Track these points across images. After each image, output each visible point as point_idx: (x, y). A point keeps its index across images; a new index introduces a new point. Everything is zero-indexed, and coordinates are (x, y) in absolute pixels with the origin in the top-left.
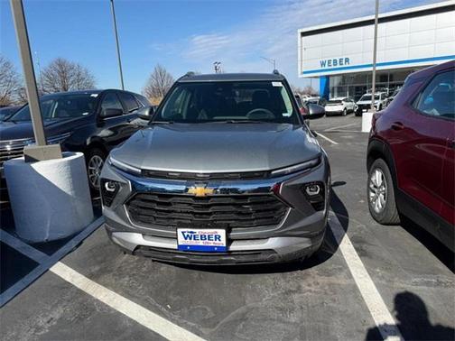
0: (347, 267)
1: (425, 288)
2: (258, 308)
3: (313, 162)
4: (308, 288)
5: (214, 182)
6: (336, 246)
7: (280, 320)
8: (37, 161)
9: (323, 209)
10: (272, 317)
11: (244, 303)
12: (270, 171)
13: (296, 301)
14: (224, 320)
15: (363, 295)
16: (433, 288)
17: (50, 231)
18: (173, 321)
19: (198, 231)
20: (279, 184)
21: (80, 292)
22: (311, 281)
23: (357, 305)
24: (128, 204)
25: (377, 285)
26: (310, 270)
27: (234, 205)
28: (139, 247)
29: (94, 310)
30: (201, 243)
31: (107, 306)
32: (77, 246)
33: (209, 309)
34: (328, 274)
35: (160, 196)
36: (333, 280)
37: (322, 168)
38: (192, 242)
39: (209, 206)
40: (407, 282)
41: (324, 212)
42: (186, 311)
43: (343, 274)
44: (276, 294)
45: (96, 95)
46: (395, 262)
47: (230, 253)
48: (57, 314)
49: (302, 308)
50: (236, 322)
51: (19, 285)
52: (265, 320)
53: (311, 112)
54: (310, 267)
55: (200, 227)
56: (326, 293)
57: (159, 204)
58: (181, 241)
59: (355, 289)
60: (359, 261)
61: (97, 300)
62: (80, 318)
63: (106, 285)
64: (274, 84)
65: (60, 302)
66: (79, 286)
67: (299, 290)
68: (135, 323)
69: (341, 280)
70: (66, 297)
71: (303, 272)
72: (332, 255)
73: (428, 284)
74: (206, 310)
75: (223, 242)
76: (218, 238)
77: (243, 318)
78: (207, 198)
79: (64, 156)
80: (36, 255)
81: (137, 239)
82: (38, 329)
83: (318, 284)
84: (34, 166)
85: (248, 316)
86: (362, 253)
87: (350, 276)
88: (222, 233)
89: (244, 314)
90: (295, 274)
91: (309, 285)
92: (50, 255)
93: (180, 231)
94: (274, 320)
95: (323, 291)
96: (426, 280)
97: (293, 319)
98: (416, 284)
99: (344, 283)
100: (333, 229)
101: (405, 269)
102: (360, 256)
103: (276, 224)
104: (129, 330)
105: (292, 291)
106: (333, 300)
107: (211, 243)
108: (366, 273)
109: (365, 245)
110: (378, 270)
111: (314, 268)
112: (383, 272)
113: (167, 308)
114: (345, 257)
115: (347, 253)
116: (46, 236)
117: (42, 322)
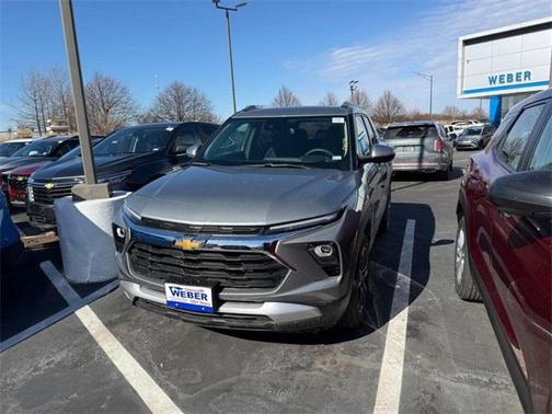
0: (383, 349)
1: (467, 386)
2: (250, 380)
3: (328, 218)
4: (320, 366)
6: (386, 319)
7: (266, 398)
8: (83, 200)
9: (338, 274)
10: (259, 393)
11: (239, 374)
12: (267, 227)
13: (297, 379)
14: (209, 388)
15: (380, 385)
16: (476, 389)
17: (91, 274)
18: (157, 381)
19: (185, 288)
20: (275, 243)
21: (91, 339)
22: (329, 358)
23: (364, 395)
24: (130, 252)
25: (405, 376)
26: (336, 346)
27: (223, 262)
28: (137, 299)
29: (93, 358)
30: (188, 301)
31: (106, 356)
32: (111, 291)
33: (199, 374)
34: (354, 352)
35: (154, 246)
36: (356, 361)
38: (179, 299)
39: (199, 261)
40: (448, 376)
42: (175, 372)
43: (373, 355)
44: (279, 368)
46: (449, 349)
47: (221, 315)
48: (58, 358)
49: (298, 387)
50: (217, 392)
51: (43, 324)
52: (249, 395)
53: (374, 155)
54: (338, 342)
55: (188, 284)
56: (337, 376)
57: (153, 254)
58: (169, 297)
59: (376, 374)
60: (402, 344)
61: (100, 348)
62: (75, 365)
63: (116, 335)
64: (335, 120)
65: (68, 346)
66: (92, 332)
67: (309, 366)
68: (121, 376)
69: (365, 363)
70: (75, 342)
71: (327, 347)
72: (374, 330)
73: (472, 382)
74: (196, 374)
75: (209, 302)
76: (204, 297)
77: (228, 389)
78: (195, 252)
80: (70, 295)
81: (136, 290)
82: (36, 369)
83: (335, 363)
84: (78, 205)
85: (234, 387)
86: (413, 332)
87: (379, 359)
88: (208, 291)
89: (231, 385)
90: (316, 347)
91: (324, 363)
92: (82, 297)
93: (167, 285)
94: (259, 396)
95: (335, 372)
96: (474, 377)
97: (281, 398)
98: (459, 380)
99: (367, 366)
100: (395, 300)
101: (456, 361)
102: (407, 336)
103: (274, 287)
104: (112, 384)
105: (299, 368)
106: (340, 385)
107: (199, 302)
108: (403, 358)
109: (424, 323)
110: (419, 357)
111: (343, 344)
112: (424, 360)
113: (159, 366)
114: (388, 336)
115: (394, 331)
116: (88, 277)
117: (43, 363)
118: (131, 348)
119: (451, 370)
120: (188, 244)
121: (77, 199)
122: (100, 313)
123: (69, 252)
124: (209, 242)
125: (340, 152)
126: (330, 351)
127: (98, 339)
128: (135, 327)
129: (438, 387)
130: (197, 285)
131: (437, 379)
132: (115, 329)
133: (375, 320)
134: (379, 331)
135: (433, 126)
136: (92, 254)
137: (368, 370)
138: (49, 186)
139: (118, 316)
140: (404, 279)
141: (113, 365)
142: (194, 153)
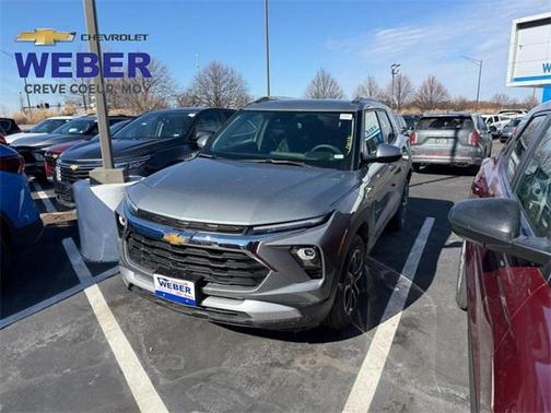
0: (364, 352)
1: (442, 401)
2: (228, 372)
3: (313, 221)
4: (300, 365)
5: (190, 231)
6: (376, 322)
7: (239, 391)
8: (100, 184)
9: (321, 277)
10: (235, 386)
11: (220, 364)
12: (251, 227)
13: (274, 376)
14: (190, 376)
15: (354, 389)
16: (450, 405)
17: (105, 254)
18: (144, 364)
19: (171, 280)
20: (257, 243)
21: (94, 317)
22: (309, 357)
23: (335, 399)
24: (127, 241)
25: (381, 383)
26: (319, 345)
27: (207, 258)
28: (131, 285)
29: (91, 335)
30: (174, 292)
31: (103, 335)
33: (183, 361)
34: (335, 354)
35: (147, 238)
36: (336, 363)
37: (323, 230)
38: (165, 290)
39: (185, 256)
40: (425, 388)
41: (321, 282)
42: (162, 356)
43: (355, 359)
44: (259, 363)
45: (192, 115)
46: (433, 361)
48: (61, 333)
49: (273, 384)
50: (196, 381)
51: (54, 299)
52: (224, 387)
53: (379, 154)
54: (324, 342)
55: (174, 276)
56: (313, 376)
57: (145, 245)
58: (157, 286)
59: (352, 378)
60: (386, 351)
61: (100, 328)
62: (75, 341)
64: (343, 117)
65: (72, 322)
66: (96, 311)
67: (288, 364)
68: (112, 356)
69: (343, 366)
70: (79, 319)
71: (310, 345)
72: (361, 333)
73: (448, 397)
74: (179, 360)
75: (192, 296)
76: (188, 290)
77: (206, 379)
78: (182, 247)
79: (126, 181)
80: (83, 272)
81: (131, 277)
82: (41, 342)
83: (315, 363)
84: (94, 189)
85: (212, 377)
86: (400, 338)
87: (359, 364)
88: (191, 285)
89: (210, 375)
90: (299, 345)
91: (303, 362)
92: (94, 276)
93: (156, 276)
94: (232, 389)
95: (312, 373)
96: (452, 391)
97: (254, 393)
98: (435, 393)
99: (344, 370)
100: (390, 303)
101: (437, 372)
102: (394, 343)
103: (254, 286)
104: (103, 362)
105: (278, 364)
106: (314, 386)
107: (183, 295)
108: (383, 365)
109: (414, 331)
110: (400, 365)
111: (326, 344)
112: (405, 369)
113: (148, 350)
114: (374, 340)
115: (381, 336)
116: (101, 256)
117: (47, 337)
118: (127, 330)
119: (430, 382)
120: (175, 238)
121: (94, 182)
122: (107, 293)
123: (86, 232)
124: (194, 238)
125: (343, 151)
126: (312, 350)
127: (99, 318)
128: (134, 309)
129: (412, 399)
130: (182, 278)
131: (413, 390)
132: (117, 310)
133: (365, 323)
134: (366, 334)
135: (470, 118)
136: (106, 236)
137: (344, 374)
138: (74, 167)
139: (122, 297)
140: (405, 281)
141: (108, 344)
142: (204, 143)
